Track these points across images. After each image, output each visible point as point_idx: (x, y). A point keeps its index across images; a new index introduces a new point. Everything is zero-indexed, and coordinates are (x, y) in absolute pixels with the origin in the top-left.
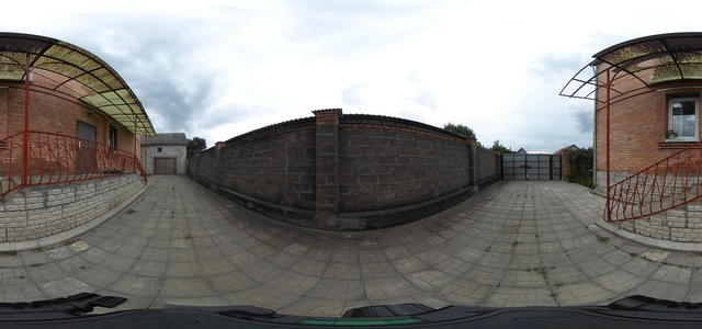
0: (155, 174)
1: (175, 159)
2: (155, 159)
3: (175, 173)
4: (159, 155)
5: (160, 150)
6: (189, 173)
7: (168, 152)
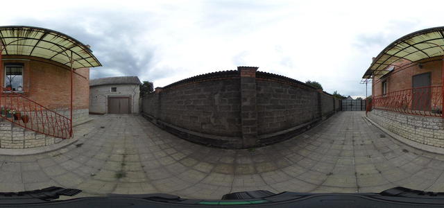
0: (109, 113)
1: (129, 98)
2: (110, 98)
3: (129, 112)
4: (114, 94)
5: (114, 90)
6: (142, 113)
7: (123, 91)
